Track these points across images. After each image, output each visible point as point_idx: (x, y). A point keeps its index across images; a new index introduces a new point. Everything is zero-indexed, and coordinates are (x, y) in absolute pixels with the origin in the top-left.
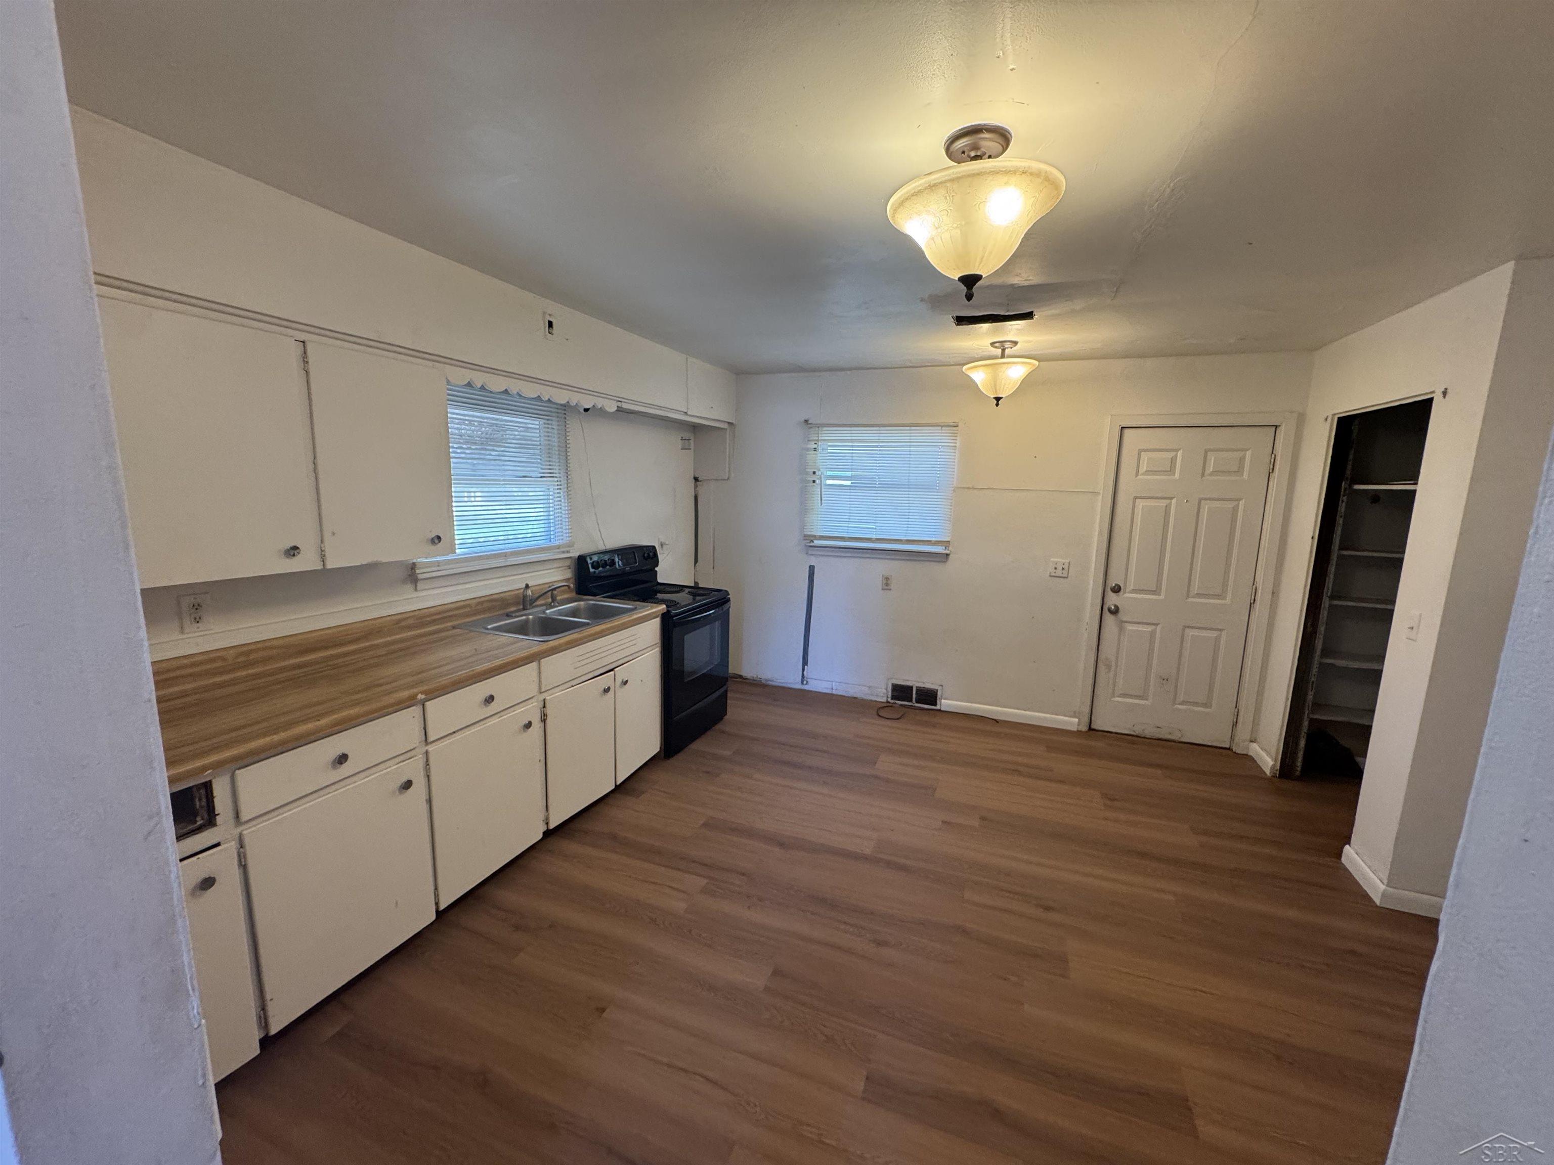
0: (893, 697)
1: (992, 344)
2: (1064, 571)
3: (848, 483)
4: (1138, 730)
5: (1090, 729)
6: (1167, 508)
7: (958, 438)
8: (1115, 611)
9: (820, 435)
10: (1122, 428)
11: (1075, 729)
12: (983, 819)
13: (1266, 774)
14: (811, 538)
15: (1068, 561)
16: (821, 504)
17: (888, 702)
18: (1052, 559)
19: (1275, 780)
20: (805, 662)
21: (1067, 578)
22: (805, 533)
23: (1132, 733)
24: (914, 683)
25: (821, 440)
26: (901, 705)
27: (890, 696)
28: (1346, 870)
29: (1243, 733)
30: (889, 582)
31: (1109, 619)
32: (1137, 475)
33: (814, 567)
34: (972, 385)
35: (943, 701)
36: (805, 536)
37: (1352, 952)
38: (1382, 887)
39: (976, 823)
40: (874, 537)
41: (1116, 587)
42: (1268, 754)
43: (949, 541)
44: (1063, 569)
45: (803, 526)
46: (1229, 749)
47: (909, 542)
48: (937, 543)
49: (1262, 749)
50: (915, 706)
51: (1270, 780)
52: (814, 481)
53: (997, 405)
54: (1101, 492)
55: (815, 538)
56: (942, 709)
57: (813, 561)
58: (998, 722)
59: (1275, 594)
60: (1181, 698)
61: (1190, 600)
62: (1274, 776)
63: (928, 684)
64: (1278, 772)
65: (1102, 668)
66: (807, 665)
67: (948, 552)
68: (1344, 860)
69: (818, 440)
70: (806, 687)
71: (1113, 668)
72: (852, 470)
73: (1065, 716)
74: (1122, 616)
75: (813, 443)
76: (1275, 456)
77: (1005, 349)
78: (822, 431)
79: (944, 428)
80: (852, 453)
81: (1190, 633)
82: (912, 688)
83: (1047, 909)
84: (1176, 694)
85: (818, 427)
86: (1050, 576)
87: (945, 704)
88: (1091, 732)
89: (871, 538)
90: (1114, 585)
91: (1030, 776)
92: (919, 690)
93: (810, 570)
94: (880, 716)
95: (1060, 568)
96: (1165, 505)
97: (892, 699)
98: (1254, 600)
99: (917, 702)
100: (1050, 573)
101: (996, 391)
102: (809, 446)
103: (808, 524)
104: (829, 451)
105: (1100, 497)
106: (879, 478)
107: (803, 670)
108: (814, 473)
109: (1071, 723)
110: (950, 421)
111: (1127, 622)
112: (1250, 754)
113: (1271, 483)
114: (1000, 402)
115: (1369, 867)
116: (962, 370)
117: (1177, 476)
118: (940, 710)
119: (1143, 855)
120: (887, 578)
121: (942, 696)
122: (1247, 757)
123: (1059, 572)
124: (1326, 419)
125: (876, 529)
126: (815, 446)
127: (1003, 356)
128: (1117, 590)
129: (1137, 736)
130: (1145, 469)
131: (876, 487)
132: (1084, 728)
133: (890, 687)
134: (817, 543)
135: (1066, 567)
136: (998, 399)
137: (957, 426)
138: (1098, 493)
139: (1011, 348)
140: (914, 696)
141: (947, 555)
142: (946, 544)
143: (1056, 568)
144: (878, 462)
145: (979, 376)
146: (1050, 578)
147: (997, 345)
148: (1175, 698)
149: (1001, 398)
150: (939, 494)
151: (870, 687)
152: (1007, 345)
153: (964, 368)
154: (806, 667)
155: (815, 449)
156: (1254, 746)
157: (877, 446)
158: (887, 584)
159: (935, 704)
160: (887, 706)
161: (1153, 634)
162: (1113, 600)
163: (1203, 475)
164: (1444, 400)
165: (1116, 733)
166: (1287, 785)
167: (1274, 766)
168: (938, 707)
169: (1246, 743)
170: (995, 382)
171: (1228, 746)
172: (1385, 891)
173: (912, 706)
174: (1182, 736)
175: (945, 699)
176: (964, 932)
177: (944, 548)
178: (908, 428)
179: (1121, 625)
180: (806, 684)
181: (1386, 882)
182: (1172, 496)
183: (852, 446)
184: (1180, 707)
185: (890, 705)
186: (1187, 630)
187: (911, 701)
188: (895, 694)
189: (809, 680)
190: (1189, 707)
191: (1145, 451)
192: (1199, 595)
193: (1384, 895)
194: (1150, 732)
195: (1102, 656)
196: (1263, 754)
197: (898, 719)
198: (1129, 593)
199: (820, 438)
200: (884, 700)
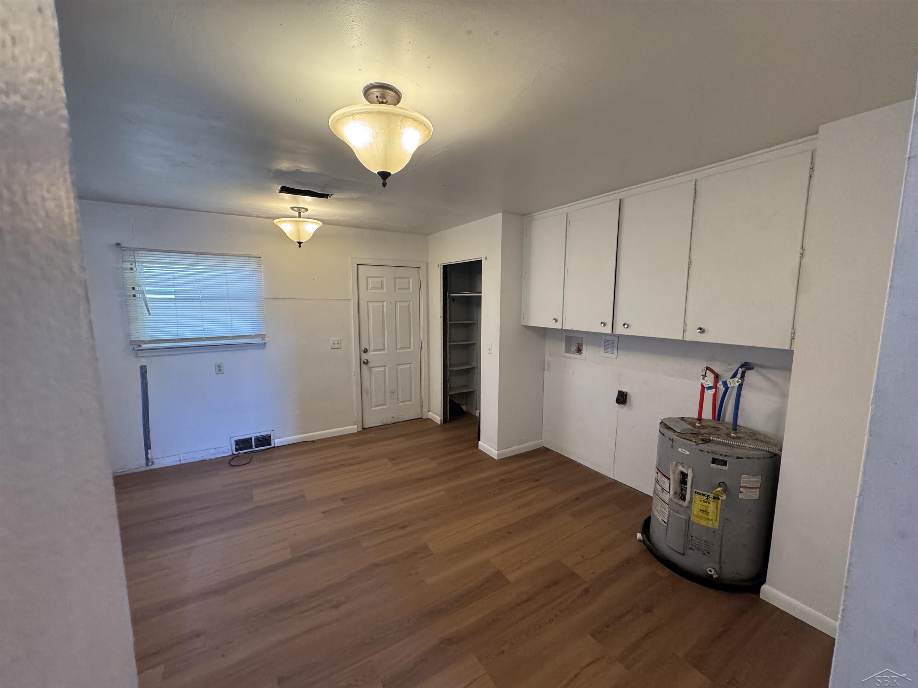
0: (237, 450)
1: (292, 208)
2: (338, 345)
3: (173, 296)
4: (385, 422)
5: (364, 429)
6: (383, 306)
7: (262, 266)
8: (366, 363)
9: (136, 257)
10: (358, 265)
11: (356, 431)
12: (343, 499)
13: (438, 424)
14: (139, 343)
15: (340, 339)
16: (150, 314)
17: (233, 454)
18: (331, 339)
19: (443, 425)
20: (147, 446)
21: (340, 348)
22: (131, 339)
23: (382, 424)
24: (252, 435)
25: (138, 261)
26: (245, 453)
27: (234, 449)
28: (482, 451)
29: (425, 409)
30: (221, 368)
31: (364, 367)
32: (367, 290)
33: (145, 366)
34: (282, 233)
35: (275, 440)
36: (131, 342)
37: (501, 480)
38: (496, 452)
39: (341, 504)
40: (203, 336)
41: (366, 350)
42: (438, 415)
43: (265, 334)
44: (338, 343)
45: (129, 335)
46: (421, 418)
47: (234, 337)
48: (256, 336)
49: (433, 414)
50: (255, 451)
51: (441, 426)
52: (134, 296)
53: (300, 246)
54: (352, 299)
55: (144, 342)
56: (276, 446)
57: (143, 362)
58: (314, 442)
59: (428, 343)
60: (400, 400)
61: (398, 351)
62: (442, 424)
63: (263, 433)
64: (443, 422)
65: (364, 395)
66: (150, 448)
67: (264, 341)
68: (480, 448)
69: (135, 262)
70: (153, 467)
71: (369, 392)
72: (174, 286)
73: (350, 426)
74: (370, 364)
75: (129, 263)
76: (420, 281)
77: (300, 213)
78: (138, 254)
79: (250, 258)
80: (173, 273)
81: (400, 367)
82: (251, 438)
83: (404, 528)
84: (398, 399)
85: (134, 251)
86: (332, 348)
87: (277, 442)
88: (365, 430)
89: (201, 338)
90: (364, 349)
91: (350, 465)
92: (257, 439)
93: (141, 371)
94: (233, 466)
95: (336, 343)
96: (381, 305)
97: (236, 451)
98: (421, 347)
99: (256, 447)
100: (331, 347)
101: (299, 238)
102: (125, 266)
103: (133, 332)
104: (145, 270)
105: (352, 302)
106: (201, 293)
107: (147, 454)
108: (134, 288)
109: (354, 428)
110: (254, 253)
111: (373, 367)
112: (429, 417)
113: (420, 292)
114: (301, 245)
115: (490, 446)
116: (273, 222)
117: (385, 290)
118: (274, 447)
119: (421, 479)
120: (219, 366)
121: (274, 437)
122: (428, 420)
123: (336, 346)
124: (438, 266)
125: (204, 330)
126: (131, 266)
127: (300, 217)
128: (366, 351)
129: (385, 425)
130: (370, 287)
131: (199, 299)
132: (362, 429)
133: (233, 444)
134: (144, 346)
135: (339, 342)
136: (300, 243)
137: (260, 258)
138: (350, 300)
139: (304, 212)
140: (253, 443)
141: (265, 343)
142: (263, 336)
143: (334, 344)
144: (198, 280)
145: (287, 227)
146: (332, 350)
147: (295, 209)
148: (398, 402)
149: (302, 242)
150: (253, 303)
151: (215, 449)
152: (302, 210)
153: (275, 221)
154: (149, 451)
155: (131, 269)
156: (430, 413)
157: (197, 269)
158: (220, 370)
159: (270, 444)
160: (233, 457)
161: (385, 370)
162: (365, 356)
163: (395, 290)
164: (486, 261)
165: (376, 427)
166: (447, 425)
167: (441, 419)
168: (272, 446)
169: (427, 413)
170: (298, 233)
171: (420, 417)
172: (498, 453)
173: (252, 451)
174: (403, 418)
175: (277, 438)
176: (377, 565)
177: (261, 339)
178: (222, 257)
179: (370, 369)
180: (152, 465)
181: (497, 449)
182: (383, 300)
183: (172, 268)
184: (401, 404)
185: (236, 456)
186: (398, 366)
187: (251, 447)
188: (238, 447)
189: (153, 460)
190: (404, 403)
191: (370, 277)
192: (401, 348)
193: (498, 455)
194: (390, 421)
195: (364, 388)
196: (435, 416)
197: (249, 463)
198: (372, 352)
199: (136, 260)
200: (230, 453)
